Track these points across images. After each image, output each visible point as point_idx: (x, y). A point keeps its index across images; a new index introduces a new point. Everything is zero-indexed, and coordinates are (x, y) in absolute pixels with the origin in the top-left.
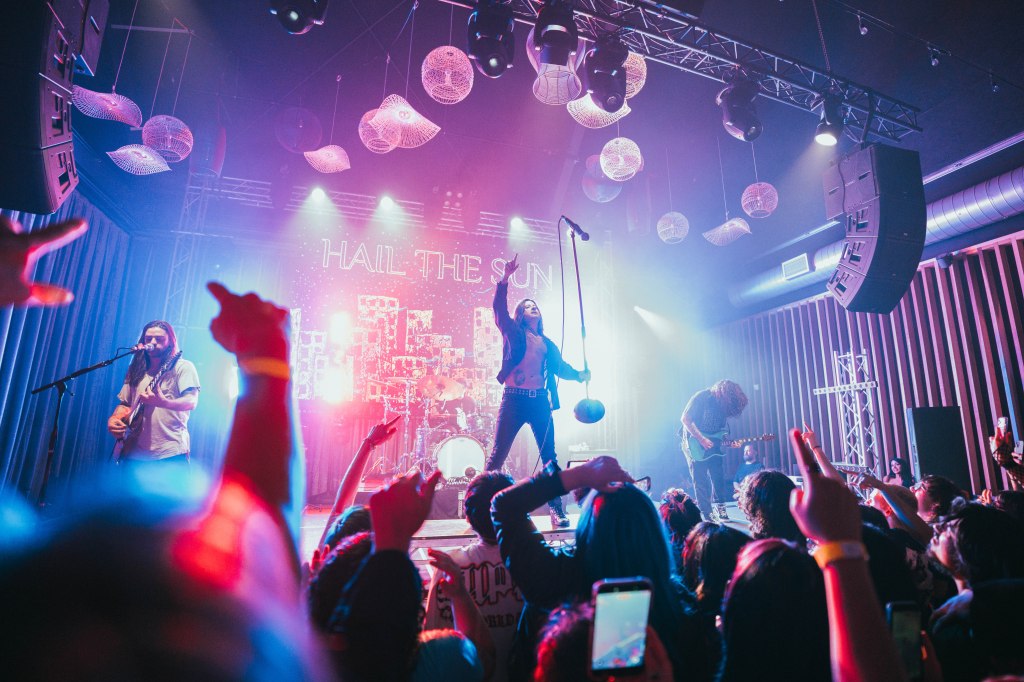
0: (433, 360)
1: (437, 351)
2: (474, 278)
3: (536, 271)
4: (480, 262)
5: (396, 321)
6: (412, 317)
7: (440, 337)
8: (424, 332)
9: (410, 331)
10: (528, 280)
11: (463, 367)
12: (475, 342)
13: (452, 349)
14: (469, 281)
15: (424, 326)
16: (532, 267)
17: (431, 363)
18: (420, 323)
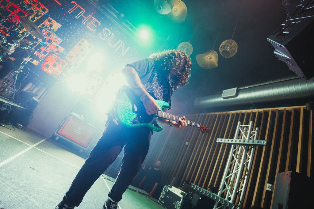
0: (45, 43)
1: (50, 41)
2: (92, 28)
3: (121, 45)
4: (99, 25)
5: (39, 17)
6: (50, 21)
7: (56, 37)
8: (50, 30)
9: (43, 25)
10: (116, 45)
11: (58, 55)
12: (72, 50)
13: (58, 46)
14: (89, 27)
15: (52, 28)
16: (120, 42)
17: (43, 44)
18: (51, 26)
